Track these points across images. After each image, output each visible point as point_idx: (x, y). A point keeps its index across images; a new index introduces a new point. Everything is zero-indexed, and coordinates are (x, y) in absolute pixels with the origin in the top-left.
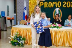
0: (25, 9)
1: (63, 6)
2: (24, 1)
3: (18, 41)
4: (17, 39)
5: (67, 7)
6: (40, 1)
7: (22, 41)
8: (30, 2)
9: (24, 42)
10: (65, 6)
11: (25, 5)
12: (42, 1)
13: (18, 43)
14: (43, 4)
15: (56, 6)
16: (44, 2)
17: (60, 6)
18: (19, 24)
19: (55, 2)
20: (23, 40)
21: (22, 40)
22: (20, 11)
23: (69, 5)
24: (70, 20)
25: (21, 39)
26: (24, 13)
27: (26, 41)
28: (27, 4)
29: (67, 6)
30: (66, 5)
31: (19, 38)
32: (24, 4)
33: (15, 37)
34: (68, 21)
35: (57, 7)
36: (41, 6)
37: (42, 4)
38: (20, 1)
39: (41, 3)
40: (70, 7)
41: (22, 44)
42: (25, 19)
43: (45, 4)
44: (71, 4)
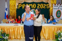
0: (6, 10)
3: (3, 37)
7: (6, 37)
8: (11, 4)
9: (8, 38)
13: (3, 39)
14: (21, 6)
15: (32, 8)
16: (22, 4)
17: (35, 8)
18: (2, 23)
19: (31, 4)
22: (2, 11)
23: (42, 7)
25: (5, 35)
30: (40, 7)
31: (3, 35)
33: (1, 34)
36: (20, 7)
38: (3, 3)
43: (23, 6)
44: (44, 6)
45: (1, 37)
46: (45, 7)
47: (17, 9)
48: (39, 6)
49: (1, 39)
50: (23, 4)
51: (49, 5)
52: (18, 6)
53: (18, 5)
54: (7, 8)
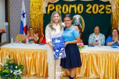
0: (24, 16)
1: (87, 11)
2: (21, 2)
3: (12, 71)
4: (9, 68)
5: (92, 13)
6: (49, 3)
7: (17, 71)
8: (33, 5)
9: (21, 73)
10: (90, 12)
11: (24, 9)
12: (52, 4)
13: (11, 74)
14: (54, 8)
16: (55, 4)
17: (81, 12)
19: (73, 5)
20: (20, 70)
21: (18, 69)
23: (95, 10)
24: (97, 34)
25: (16, 67)
26: (22, 23)
27: (24, 71)
28: (26, 7)
29: (93, 11)
30: (91, 10)
31: (12, 67)
32: (21, 7)
33: (7, 65)
34: (95, 36)
35: (77, 13)
36: (50, 11)
37: (51, 8)
38: (15, 2)
39: (50, 6)
40: (98, 13)
41: (18, 76)
42: (23, 33)
43: (57, 8)
44: (100, 8)
45: (6, 71)
46: (103, 11)
47: (44, 14)
48: (89, 9)
49: (8, 74)
50: (57, 4)
51: (111, 8)
52: (47, 8)
53: (47, 6)
54: (24, 12)
